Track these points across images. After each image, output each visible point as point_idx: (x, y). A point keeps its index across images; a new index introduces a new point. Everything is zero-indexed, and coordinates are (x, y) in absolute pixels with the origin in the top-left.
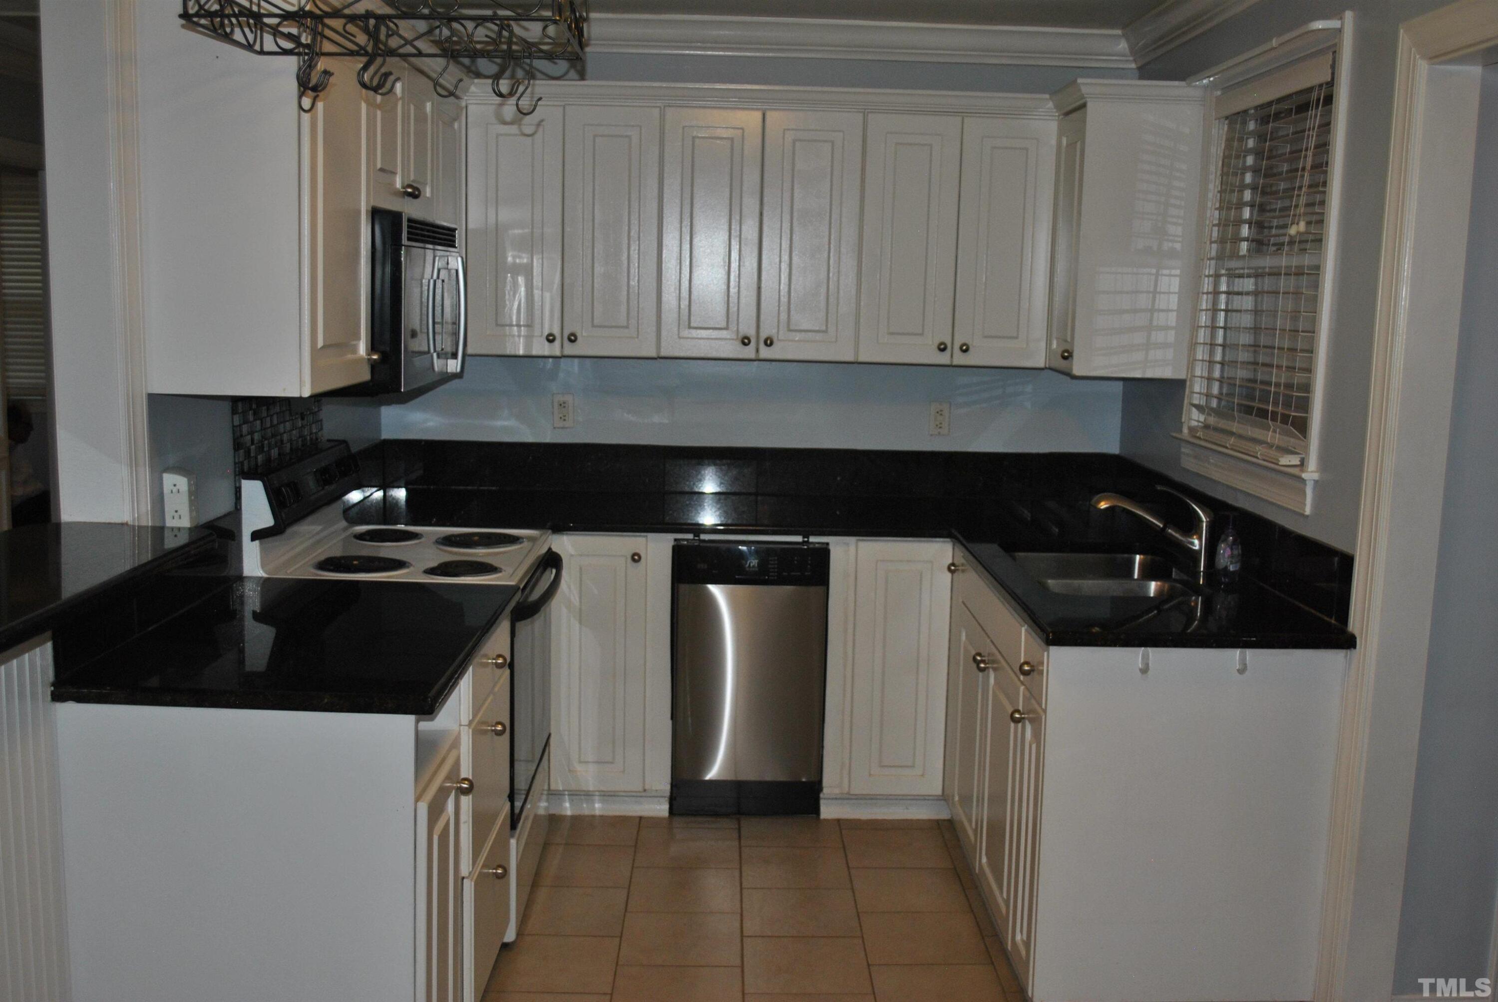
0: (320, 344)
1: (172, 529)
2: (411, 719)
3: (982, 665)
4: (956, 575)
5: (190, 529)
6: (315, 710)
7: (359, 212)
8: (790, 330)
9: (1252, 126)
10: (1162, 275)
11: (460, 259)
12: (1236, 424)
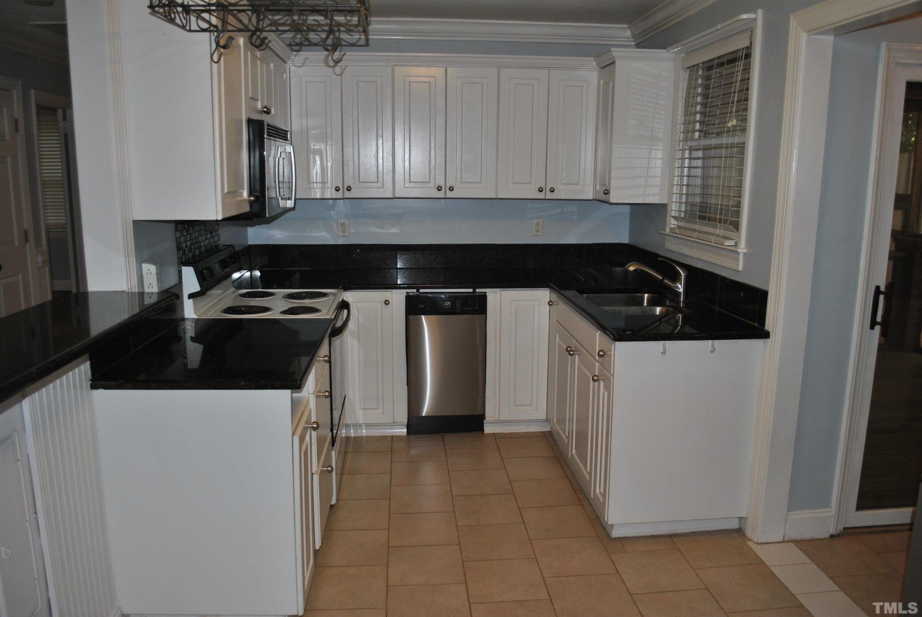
0: (226, 191)
1: (148, 293)
2: (289, 391)
3: (571, 353)
4: (551, 307)
5: (158, 293)
6: (236, 389)
7: (242, 121)
8: (462, 182)
9: (700, 72)
10: (654, 149)
11: (291, 147)
12: (697, 226)
